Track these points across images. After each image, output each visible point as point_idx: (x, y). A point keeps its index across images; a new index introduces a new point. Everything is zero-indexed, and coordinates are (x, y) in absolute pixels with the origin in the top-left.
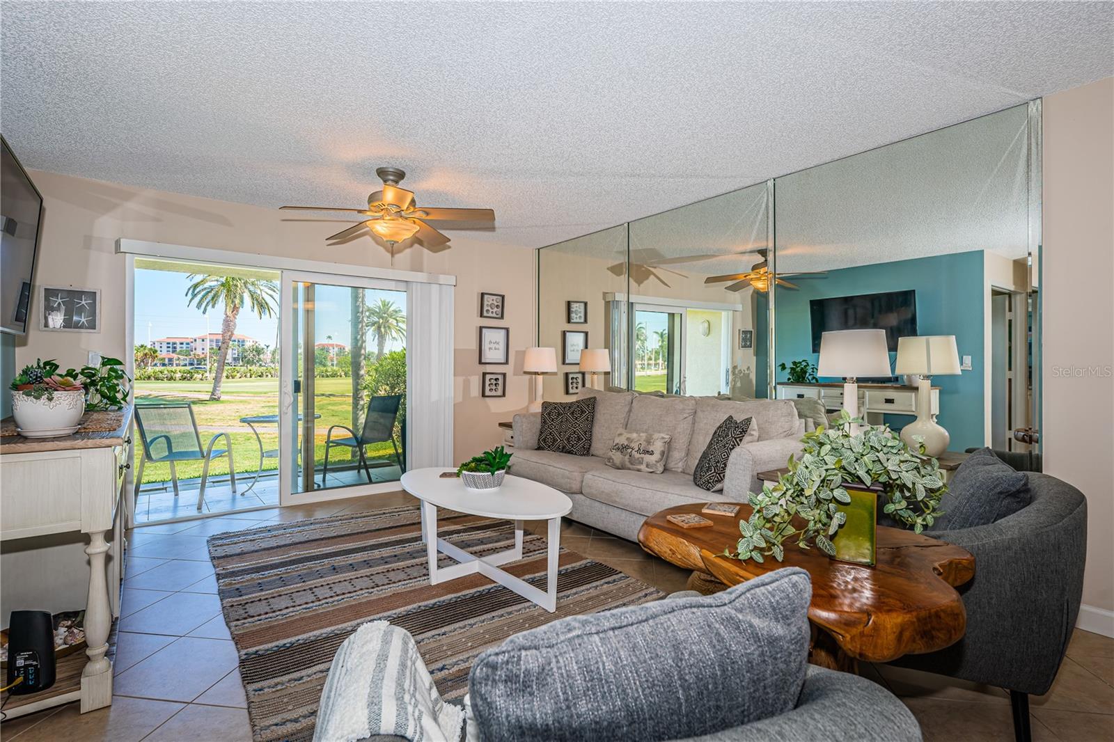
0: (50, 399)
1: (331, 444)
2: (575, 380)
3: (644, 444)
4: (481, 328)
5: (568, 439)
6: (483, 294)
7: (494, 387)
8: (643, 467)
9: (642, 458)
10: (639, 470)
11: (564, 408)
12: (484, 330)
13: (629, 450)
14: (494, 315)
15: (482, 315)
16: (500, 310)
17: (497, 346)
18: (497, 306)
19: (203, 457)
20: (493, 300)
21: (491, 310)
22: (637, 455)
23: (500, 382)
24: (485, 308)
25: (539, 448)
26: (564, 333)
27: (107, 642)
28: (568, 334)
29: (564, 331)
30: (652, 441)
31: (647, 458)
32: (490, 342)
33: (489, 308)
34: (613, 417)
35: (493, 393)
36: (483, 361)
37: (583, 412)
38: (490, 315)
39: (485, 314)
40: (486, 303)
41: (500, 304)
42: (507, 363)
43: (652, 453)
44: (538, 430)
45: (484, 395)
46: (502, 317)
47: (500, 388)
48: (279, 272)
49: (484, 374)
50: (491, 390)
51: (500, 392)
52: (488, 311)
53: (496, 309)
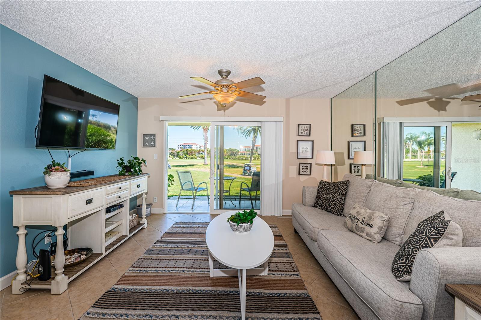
0: (49, 175)
1: (242, 190)
2: (356, 168)
3: (367, 218)
4: (298, 141)
5: (329, 204)
6: (299, 125)
7: (305, 170)
8: (364, 235)
9: (364, 228)
10: (361, 236)
11: (330, 185)
12: (299, 142)
13: (357, 220)
14: (305, 135)
15: (298, 135)
16: (308, 132)
17: (307, 150)
18: (307, 130)
19: (195, 190)
20: (305, 127)
21: (303, 132)
22: (361, 225)
23: (309, 168)
24: (300, 131)
25: (315, 206)
26: (349, 142)
27: (64, 268)
28: (351, 143)
29: (349, 141)
30: (373, 217)
31: (367, 229)
32: (303, 148)
33: (303, 131)
34: (357, 194)
35: (305, 173)
36: (299, 157)
37: (339, 189)
38: (303, 134)
39: (300, 134)
40: (300, 129)
41: (308, 129)
42: (312, 158)
43: (371, 226)
44: (316, 196)
45: (299, 174)
46: (310, 136)
47: (309, 170)
48: (210, 122)
49: (300, 164)
50: (303, 171)
51: (308, 173)
52: (302, 133)
53: (306, 132)
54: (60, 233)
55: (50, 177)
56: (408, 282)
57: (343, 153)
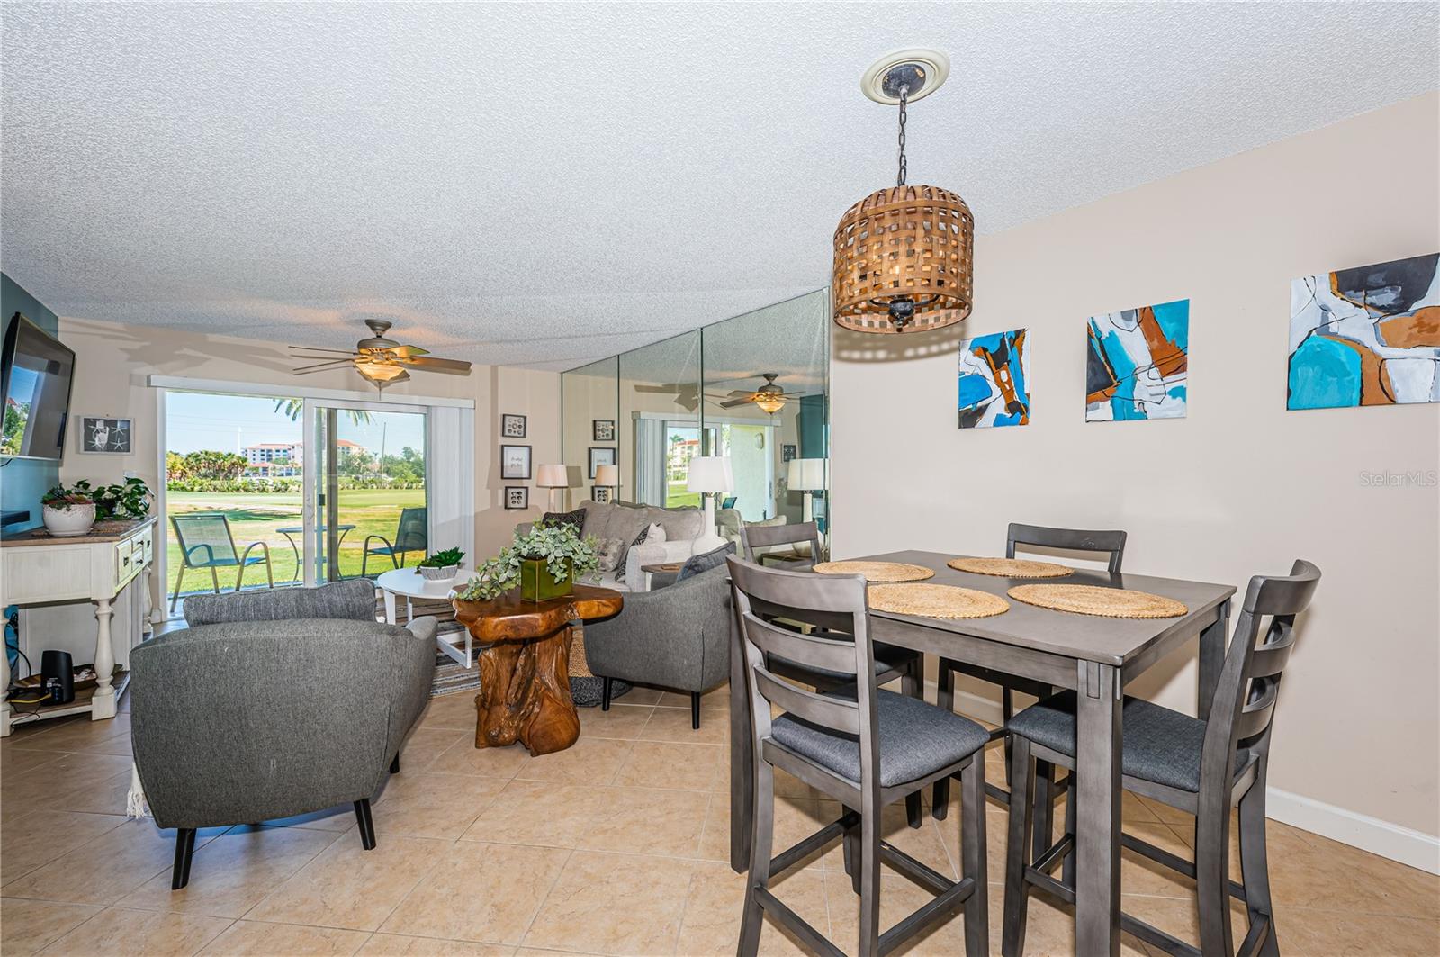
0: (69, 510)
1: (368, 553)
2: (602, 494)
3: (602, 547)
4: (503, 446)
6: (504, 416)
7: (517, 500)
9: (599, 559)
11: (560, 518)
12: (505, 448)
14: (517, 434)
15: (504, 435)
16: (522, 429)
17: (520, 463)
18: (520, 426)
19: (238, 563)
20: (515, 420)
21: (513, 430)
23: (523, 495)
24: (507, 428)
26: (590, 450)
27: (112, 675)
28: (593, 451)
29: (590, 448)
30: (608, 545)
31: (602, 559)
32: (513, 459)
33: (511, 428)
34: (596, 526)
35: (516, 505)
36: (505, 476)
38: (512, 434)
39: (507, 433)
40: (507, 423)
41: (522, 424)
42: (530, 478)
43: (606, 555)
45: (506, 507)
46: (524, 436)
47: (523, 500)
49: (507, 488)
50: (514, 502)
51: (523, 505)
52: (510, 431)
53: (518, 429)
54: (106, 612)
55: (70, 513)
56: (624, 581)
57: (579, 468)
